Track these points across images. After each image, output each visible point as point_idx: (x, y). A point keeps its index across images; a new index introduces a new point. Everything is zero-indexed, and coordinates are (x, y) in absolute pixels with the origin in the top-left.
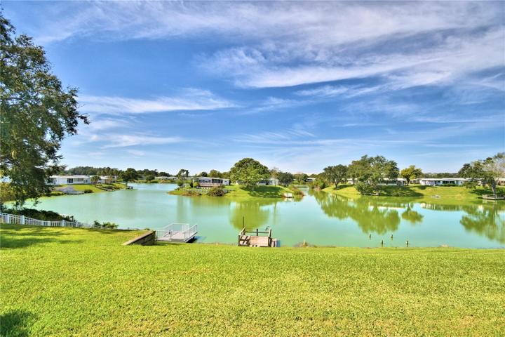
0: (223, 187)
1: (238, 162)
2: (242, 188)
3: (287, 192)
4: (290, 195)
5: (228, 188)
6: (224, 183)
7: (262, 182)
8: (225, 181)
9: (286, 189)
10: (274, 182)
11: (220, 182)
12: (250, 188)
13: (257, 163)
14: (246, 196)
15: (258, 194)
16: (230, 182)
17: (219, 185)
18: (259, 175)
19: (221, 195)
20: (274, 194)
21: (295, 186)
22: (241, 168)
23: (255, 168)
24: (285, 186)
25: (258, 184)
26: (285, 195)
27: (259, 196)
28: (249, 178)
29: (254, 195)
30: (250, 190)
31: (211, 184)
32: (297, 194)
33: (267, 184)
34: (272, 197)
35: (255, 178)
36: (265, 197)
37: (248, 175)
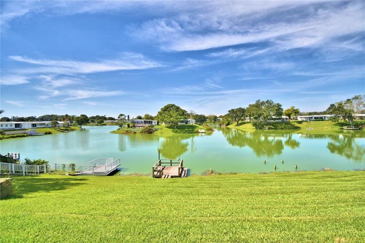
0: (153, 126)
1: (163, 107)
2: (167, 127)
3: (201, 129)
4: (203, 131)
5: (157, 127)
6: (153, 124)
7: (182, 122)
8: (154, 122)
9: (201, 127)
10: (192, 122)
11: (150, 122)
12: (173, 126)
13: (178, 109)
14: (170, 132)
15: (179, 131)
16: (158, 123)
17: (150, 125)
18: (179, 117)
19: (151, 133)
20: (192, 130)
21: (207, 124)
22: (165, 112)
23: (177, 111)
24: (200, 125)
25: (180, 124)
26: (200, 131)
27: (180, 133)
28: (171, 119)
29: (176, 132)
30: (173, 128)
31: (144, 125)
32: (209, 130)
33: (186, 123)
34: (190, 133)
35: (177, 119)
36: (184, 133)
37: (172, 117)
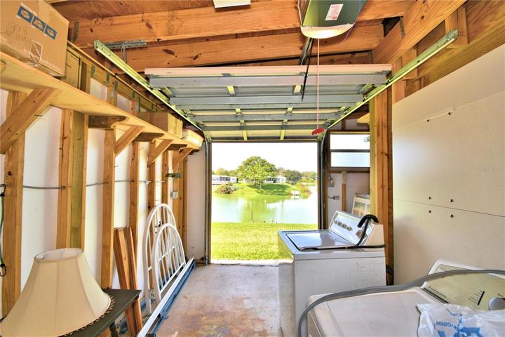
0: (231, 185)
2: (250, 186)
3: (295, 190)
4: (297, 193)
5: (236, 186)
6: (232, 181)
7: (270, 179)
9: (293, 187)
10: (282, 180)
11: (228, 179)
12: (258, 185)
13: (263, 163)
14: (254, 193)
15: (265, 192)
16: (237, 180)
17: (227, 182)
18: (266, 173)
19: (229, 193)
20: (281, 191)
21: (303, 184)
22: (248, 166)
23: (262, 166)
24: (293, 184)
25: (266, 182)
26: (292, 192)
27: (266, 194)
28: (256, 175)
29: (262, 193)
30: (258, 188)
31: (220, 182)
32: (305, 192)
33: (275, 182)
34: (279, 195)
35: (263, 176)
36: (272, 194)
37: (255, 173)
